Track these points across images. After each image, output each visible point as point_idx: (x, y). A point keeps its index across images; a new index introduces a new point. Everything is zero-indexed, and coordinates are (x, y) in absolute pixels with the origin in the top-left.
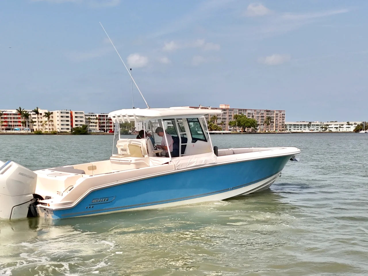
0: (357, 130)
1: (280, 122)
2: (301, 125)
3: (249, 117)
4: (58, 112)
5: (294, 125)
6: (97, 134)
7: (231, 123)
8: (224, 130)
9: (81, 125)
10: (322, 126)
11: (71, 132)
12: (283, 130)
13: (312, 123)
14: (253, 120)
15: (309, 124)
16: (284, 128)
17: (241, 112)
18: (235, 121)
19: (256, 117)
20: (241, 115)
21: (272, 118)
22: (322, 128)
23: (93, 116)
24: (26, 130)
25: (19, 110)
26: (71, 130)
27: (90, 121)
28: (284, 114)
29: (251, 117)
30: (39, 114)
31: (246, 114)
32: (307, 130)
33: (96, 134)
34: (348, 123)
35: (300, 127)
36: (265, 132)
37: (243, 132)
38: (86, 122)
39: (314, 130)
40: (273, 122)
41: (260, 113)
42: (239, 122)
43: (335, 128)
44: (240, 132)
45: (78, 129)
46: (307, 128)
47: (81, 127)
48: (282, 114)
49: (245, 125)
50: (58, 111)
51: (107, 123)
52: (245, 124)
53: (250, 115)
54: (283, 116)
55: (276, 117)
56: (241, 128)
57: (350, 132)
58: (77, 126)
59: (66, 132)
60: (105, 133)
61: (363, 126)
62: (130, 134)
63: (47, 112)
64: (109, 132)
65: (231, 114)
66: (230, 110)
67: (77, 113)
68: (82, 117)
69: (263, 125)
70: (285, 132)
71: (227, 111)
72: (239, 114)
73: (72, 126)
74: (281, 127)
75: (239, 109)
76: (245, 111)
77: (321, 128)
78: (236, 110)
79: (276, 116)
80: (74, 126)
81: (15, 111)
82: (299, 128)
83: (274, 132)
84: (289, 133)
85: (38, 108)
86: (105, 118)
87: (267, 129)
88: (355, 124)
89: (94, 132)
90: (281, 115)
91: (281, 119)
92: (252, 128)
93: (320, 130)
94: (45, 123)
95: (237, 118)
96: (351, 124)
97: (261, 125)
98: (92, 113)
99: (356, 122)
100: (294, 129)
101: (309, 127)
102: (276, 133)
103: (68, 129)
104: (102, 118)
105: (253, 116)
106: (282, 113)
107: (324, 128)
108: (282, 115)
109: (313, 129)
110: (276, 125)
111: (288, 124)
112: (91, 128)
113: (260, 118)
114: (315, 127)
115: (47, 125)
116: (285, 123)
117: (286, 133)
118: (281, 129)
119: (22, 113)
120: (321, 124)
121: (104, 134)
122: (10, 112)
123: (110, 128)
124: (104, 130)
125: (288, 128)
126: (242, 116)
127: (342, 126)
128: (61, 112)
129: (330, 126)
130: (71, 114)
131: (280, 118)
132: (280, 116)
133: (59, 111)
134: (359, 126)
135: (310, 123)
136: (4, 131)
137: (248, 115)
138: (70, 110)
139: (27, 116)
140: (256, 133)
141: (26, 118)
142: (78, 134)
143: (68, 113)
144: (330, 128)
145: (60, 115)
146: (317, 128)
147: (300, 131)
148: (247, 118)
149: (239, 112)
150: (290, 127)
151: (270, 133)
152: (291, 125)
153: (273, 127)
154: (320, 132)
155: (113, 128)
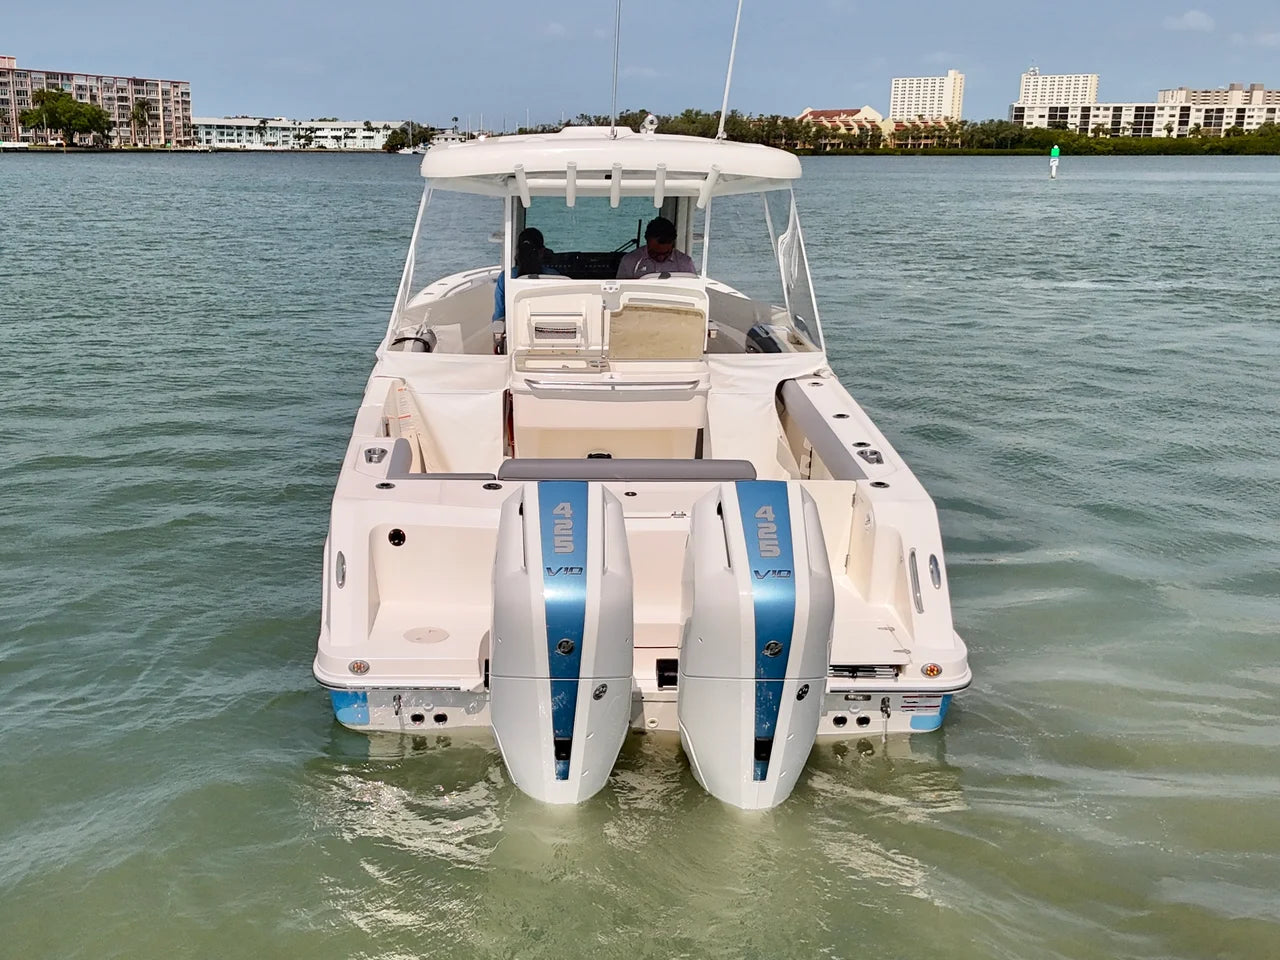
0: (394, 144)
1: (176, 117)
2: (239, 128)
3: (81, 98)
5: (219, 127)
7: (28, 117)
8: (6, 139)
10: (297, 132)
12: (187, 143)
13: (270, 124)
14: (93, 109)
15: (262, 125)
16: (189, 134)
17: (55, 81)
18: (38, 111)
19: (103, 99)
20: (54, 91)
21: (153, 105)
22: (299, 137)
28: (188, 94)
29: (87, 100)
31: (70, 89)
32: (257, 144)
34: (367, 123)
35: (235, 134)
36: (135, 148)
37: (67, 145)
39: (277, 143)
40: (157, 117)
41: (115, 88)
42: (52, 113)
43: (333, 137)
44: (58, 145)
46: (256, 137)
48: (182, 93)
49: (70, 125)
52: (69, 121)
54: (185, 98)
55: (165, 101)
56: (61, 133)
57: (374, 152)
61: (407, 134)
65: (24, 88)
69: (128, 126)
70: (195, 148)
71: (10, 78)
72: (48, 87)
74: (182, 134)
75: (47, 73)
76: (68, 79)
77: (295, 137)
78: (37, 76)
79: (165, 97)
82: (235, 137)
83: (161, 146)
84: (207, 151)
87: (140, 140)
88: (386, 128)
90: (180, 94)
91: (180, 106)
92: (95, 133)
93: (292, 143)
95: (43, 102)
96: (376, 129)
97: (120, 126)
99: (388, 123)
100: (221, 141)
101: (262, 135)
102: (167, 151)
105: (93, 98)
106: (182, 88)
107: (302, 137)
108: (182, 96)
109: (275, 141)
110: (165, 126)
111: (200, 125)
113: (116, 104)
114: (279, 136)
116: (194, 121)
117: (197, 151)
118: (182, 139)
120: (294, 126)
125: (202, 134)
126: (61, 96)
127: (351, 135)
129: (319, 133)
131: (177, 106)
132: (176, 99)
134: (397, 133)
135: (264, 122)
137: (79, 92)
140: (107, 150)
144: (320, 137)
146: (285, 139)
147: (235, 145)
148: (75, 102)
149: (50, 81)
150: (208, 133)
151: (151, 151)
152: (210, 126)
153: (158, 132)
154: (292, 151)
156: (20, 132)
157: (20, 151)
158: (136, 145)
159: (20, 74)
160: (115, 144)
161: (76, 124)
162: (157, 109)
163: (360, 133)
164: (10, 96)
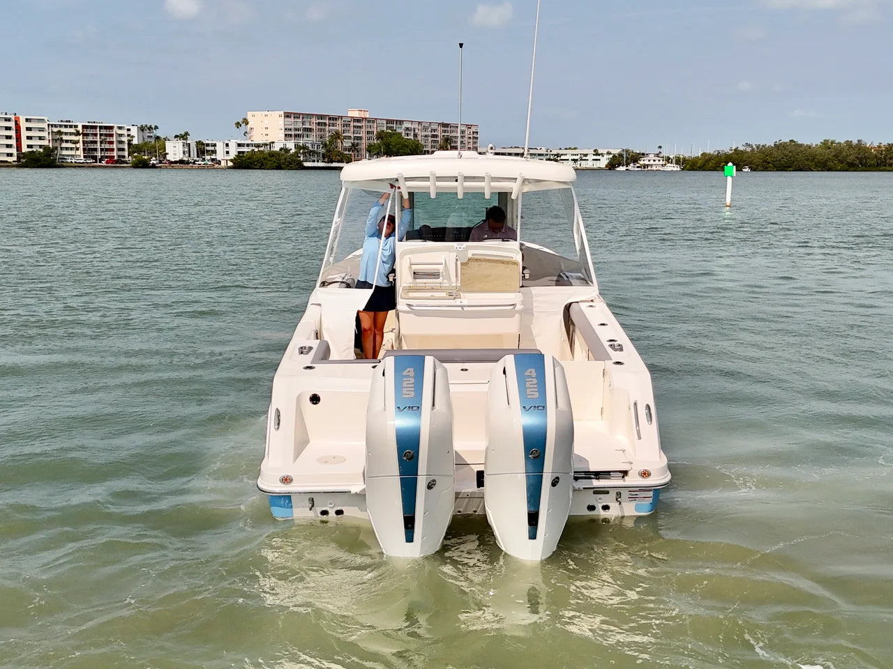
0: (612, 166)
1: (468, 148)
3: (407, 136)
6: (79, 167)
7: (372, 148)
9: (41, 146)
10: (548, 157)
11: (18, 161)
17: (392, 125)
18: (379, 144)
19: (421, 136)
20: (391, 131)
21: (454, 140)
23: (71, 126)
26: (18, 157)
27: (62, 138)
28: (477, 132)
29: (411, 137)
31: (401, 130)
33: (75, 167)
34: (595, 151)
38: (55, 140)
40: (456, 148)
41: (430, 129)
42: (387, 146)
43: (572, 160)
45: (34, 157)
47: (41, 150)
48: (473, 132)
51: (101, 142)
52: (398, 150)
53: (409, 132)
54: (475, 135)
55: (462, 137)
57: (600, 169)
58: (30, 150)
59: (6, 162)
60: (98, 164)
61: (623, 157)
62: (154, 166)
64: (107, 163)
65: (372, 129)
67: (30, 122)
68: (41, 130)
71: (363, 124)
72: (387, 129)
73: (19, 147)
75: (387, 120)
76: (400, 124)
77: (547, 160)
78: (380, 121)
79: (462, 135)
80: (25, 149)
86: (98, 132)
88: (609, 153)
89: (71, 162)
90: (471, 133)
91: (471, 141)
95: (383, 138)
96: (602, 154)
98: (67, 121)
99: (610, 150)
103: (10, 155)
104: (89, 131)
105: (415, 135)
106: (473, 129)
108: (473, 134)
112: (65, 152)
113: (430, 139)
114: (536, 159)
116: (480, 150)
120: (546, 153)
121: (94, 167)
123: (108, 154)
124: (95, 158)
126: (394, 134)
127: (584, 158)
129: (563, 157)
130: (16, 121)
131: (469, 141)
132: (469, 136)
134: (616, 157)
137: (406, 132)
138: (15, 115)
142: (34, 167)
143: (8, 120)
144: (564, 160)
148: (404, 138)
149: (389, 125)
155: (115, 154)
159: (369, 120)
162: (456, 142)
163: (591, 157)
164: (363, 134)
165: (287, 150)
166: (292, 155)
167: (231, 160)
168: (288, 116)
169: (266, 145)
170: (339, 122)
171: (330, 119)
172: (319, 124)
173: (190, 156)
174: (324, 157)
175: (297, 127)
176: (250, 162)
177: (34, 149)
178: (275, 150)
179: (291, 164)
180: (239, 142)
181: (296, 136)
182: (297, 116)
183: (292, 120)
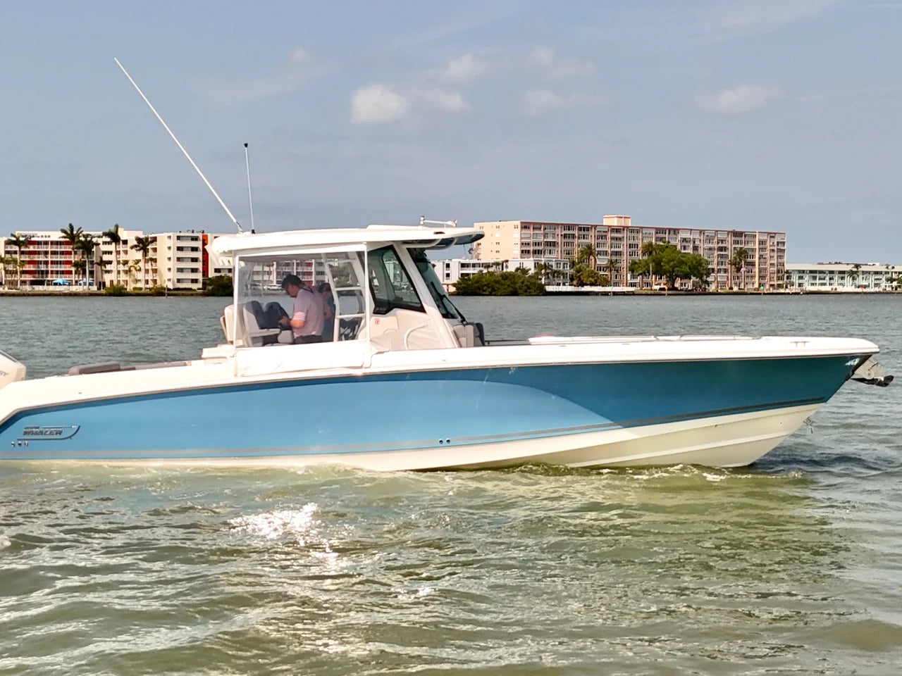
1: (771, 264)
2: (831, 272)
3: (685, 249)
4: (170, 237)
5: (811, 272)
6: (272, 294)
7: (637, 266)
8: (616, 284)
9: (230, 271)
10: (890, 276)
11: (204, 288)
12: (780, 286)
13: (863, 268)
14: (695, 259)
15: (855, 270)
16: (782, 279)
17: (663, 235)
18: (646, 261)
19: (704, 249)
21: (750, 253)
22: (892, 280)
24: (85, 284)
25: (69, 232)
26: (204, 284)
28: (784, 243)
29: (690, 251)
30: (121, 242)
31: (676, 242)
32: (848, 287)
33: (269, 295)
35: (827, 278)
36: (731, 291)
37: (669, 289)
39: (869, 286)
40: (753, 264)
41: (716, 240)
42: (658, 263)
44: (661, 289)
45: (221, 282)
46: (848, 280)
48: (778, 243)
49: (673, 271)
50: (169, 234)
51: (298, 264)
52: (673, 268)
53: (686, 244)
54: (781, 247)
55: (761, 249)
56: (664, 280)
58: (218, 274)
59: (190, 289)
63: (142, 236)
65: (636, 242)
66: (632, 231)
69: (725, 272)
70: (787, 291)
71: (624, 234)
72: (656, 240)
73: (205, 272)
74: (775, 278)
75: (656, 229)
76: (674, 234)
77: (887, 280)
78: (648, 231)
79: (761, 246)
80: (212, 274)
81: (57, 236)
82: (827, 281)
83: (755, 289)
84: (798, 294)
85: (117, 227)
87: (736, 284)
89: (264, 289)
90: (775, 244)
91: (775, 254)
92: (693, 279)
93: (884, 285)
94: (136, 266)
95: (651, 253)
97: (718, 272)
100: (812, 284)
101: (854, 279)
102: (760, 294)
103: (195, 281)
105: (695, 248)
106: (778, 238)
107: (895, 280)
108: (778, 245)
109: (867, 284)
110: (760, 272)
111: (793, 271)
112: (255, 278)
113: (716, 253)
114: (872, 279)
115: (140, 270)
116: (787, 267)
117: (789, 294)
118: (776, 283)
119: (76, 240)
120: (886, 270)
122: (46, 237)
125: (795, 279)
126: (667, 247)
128: (179, 238)
130: (204, 241)
131: (772, 254)
132: (772, 248)
133: (174, 235)
135: (857, 266)
136: (28, 288)
137: (683, 244)
138: (203, 232)
139: (87, 247)
140: (705, 293)
141: (86, 253)
142: (222, 296)
143: (195, 239)
145: (174, 243)
146: (878, 282)
147: (827, 288)
148: (680, 252)
149: (658, 235)
150: (801, 278)
151: (746, 294)
152: (803, 272)
153: (753, 277)
154: (885, 293)
155: (313, 279)
156: (629, 278)
157: (627, 295)
158: (731, 288)
159: (631, 230)
160: (712, 288)
161: (678, 271)
162: (753, 257)
164: (624, 248)
165: (525, 271)
166: (531, 277)
167: (454, 285)
168: (525, 227)
169: (497, 264)
170: (592, 233)
171: (580, 229)
172: (565, 236)
173: (402, 281)
174: (572, 279)
175: (536, 240)
176: (478, 287)
177: (223, 274)
178: (509, 270)
179: (529, 288)
180: (463, 261)
181: (535, 252)
182: (537, 226)
183: (531, 231)
